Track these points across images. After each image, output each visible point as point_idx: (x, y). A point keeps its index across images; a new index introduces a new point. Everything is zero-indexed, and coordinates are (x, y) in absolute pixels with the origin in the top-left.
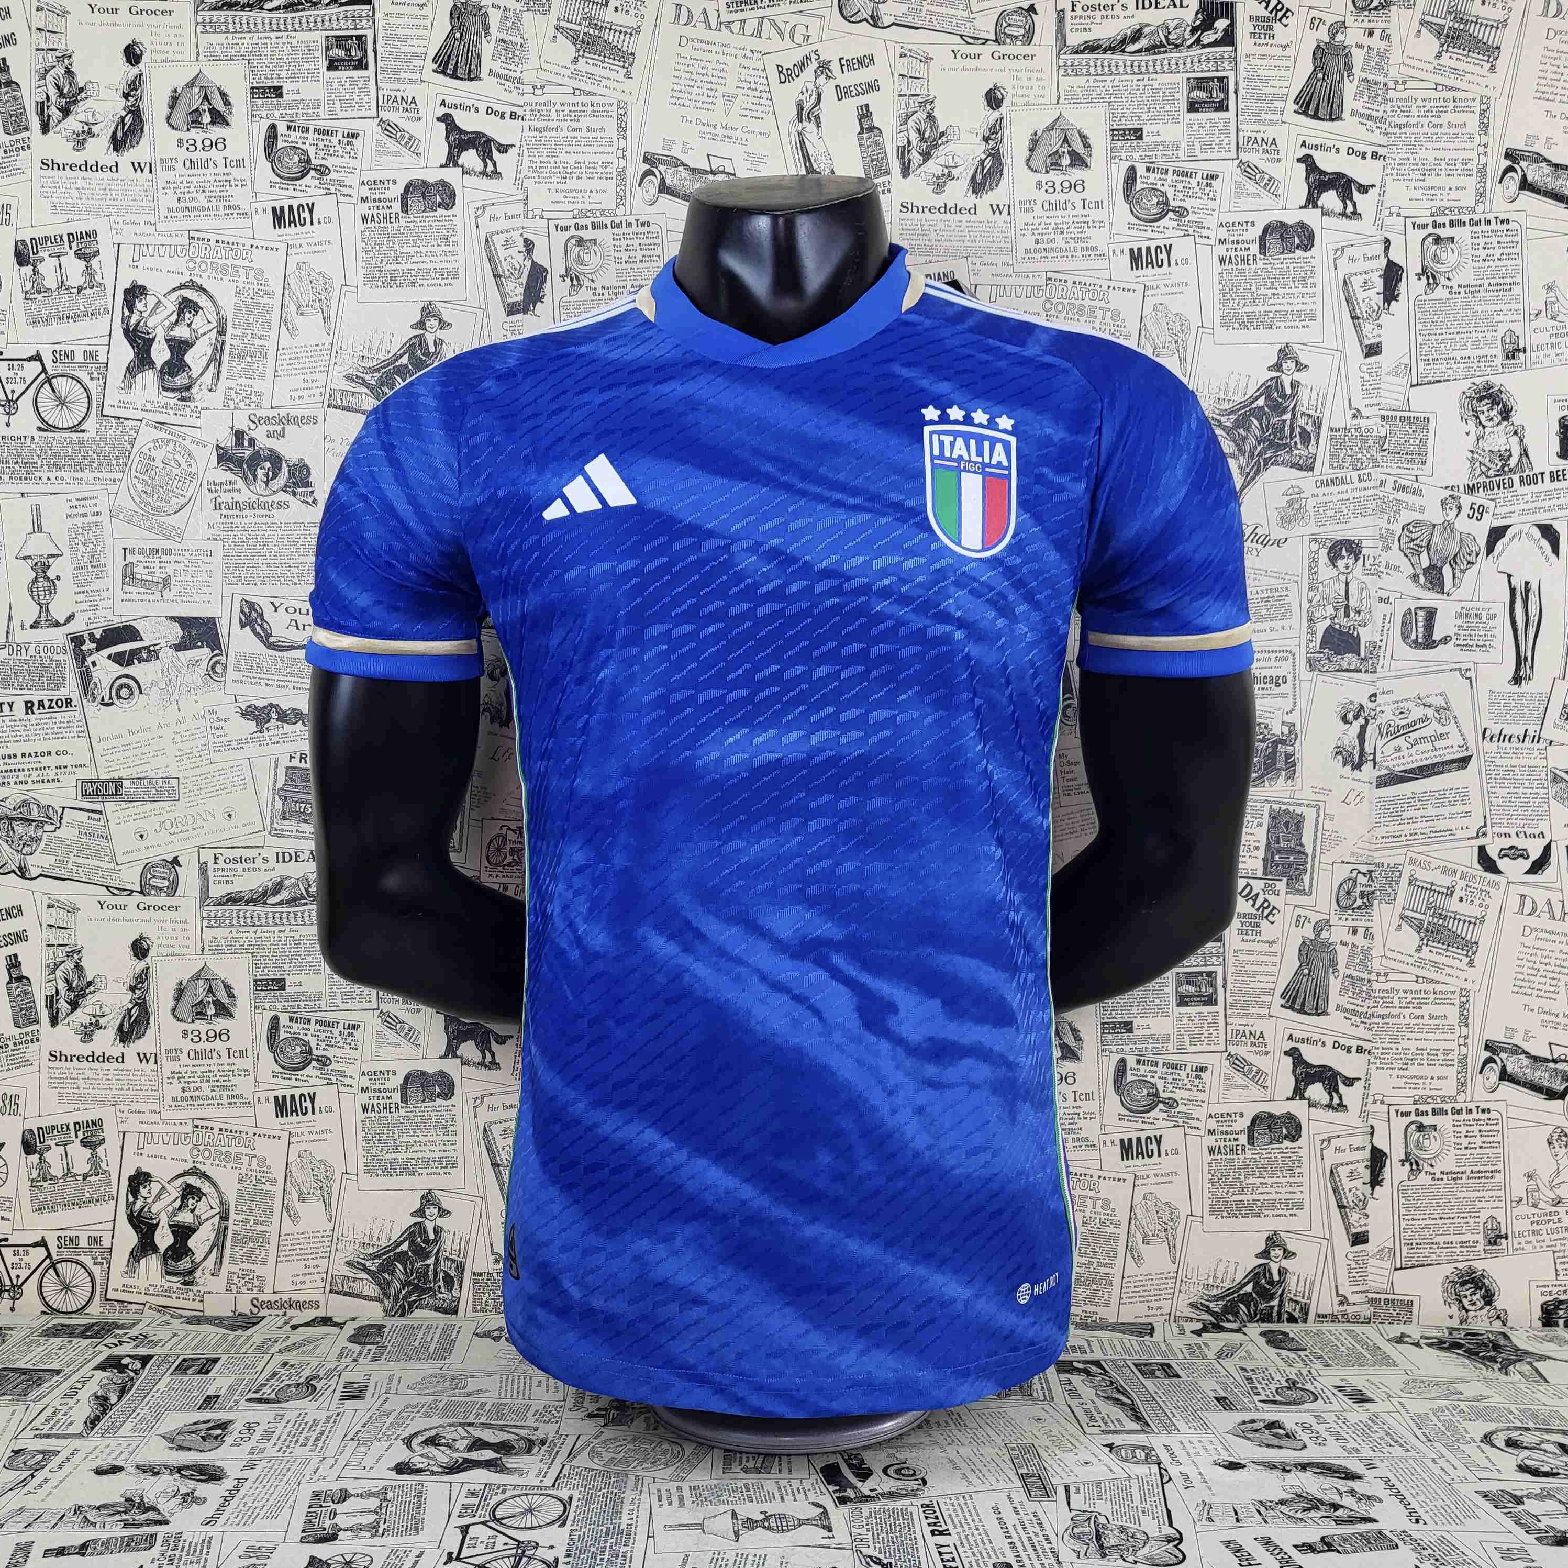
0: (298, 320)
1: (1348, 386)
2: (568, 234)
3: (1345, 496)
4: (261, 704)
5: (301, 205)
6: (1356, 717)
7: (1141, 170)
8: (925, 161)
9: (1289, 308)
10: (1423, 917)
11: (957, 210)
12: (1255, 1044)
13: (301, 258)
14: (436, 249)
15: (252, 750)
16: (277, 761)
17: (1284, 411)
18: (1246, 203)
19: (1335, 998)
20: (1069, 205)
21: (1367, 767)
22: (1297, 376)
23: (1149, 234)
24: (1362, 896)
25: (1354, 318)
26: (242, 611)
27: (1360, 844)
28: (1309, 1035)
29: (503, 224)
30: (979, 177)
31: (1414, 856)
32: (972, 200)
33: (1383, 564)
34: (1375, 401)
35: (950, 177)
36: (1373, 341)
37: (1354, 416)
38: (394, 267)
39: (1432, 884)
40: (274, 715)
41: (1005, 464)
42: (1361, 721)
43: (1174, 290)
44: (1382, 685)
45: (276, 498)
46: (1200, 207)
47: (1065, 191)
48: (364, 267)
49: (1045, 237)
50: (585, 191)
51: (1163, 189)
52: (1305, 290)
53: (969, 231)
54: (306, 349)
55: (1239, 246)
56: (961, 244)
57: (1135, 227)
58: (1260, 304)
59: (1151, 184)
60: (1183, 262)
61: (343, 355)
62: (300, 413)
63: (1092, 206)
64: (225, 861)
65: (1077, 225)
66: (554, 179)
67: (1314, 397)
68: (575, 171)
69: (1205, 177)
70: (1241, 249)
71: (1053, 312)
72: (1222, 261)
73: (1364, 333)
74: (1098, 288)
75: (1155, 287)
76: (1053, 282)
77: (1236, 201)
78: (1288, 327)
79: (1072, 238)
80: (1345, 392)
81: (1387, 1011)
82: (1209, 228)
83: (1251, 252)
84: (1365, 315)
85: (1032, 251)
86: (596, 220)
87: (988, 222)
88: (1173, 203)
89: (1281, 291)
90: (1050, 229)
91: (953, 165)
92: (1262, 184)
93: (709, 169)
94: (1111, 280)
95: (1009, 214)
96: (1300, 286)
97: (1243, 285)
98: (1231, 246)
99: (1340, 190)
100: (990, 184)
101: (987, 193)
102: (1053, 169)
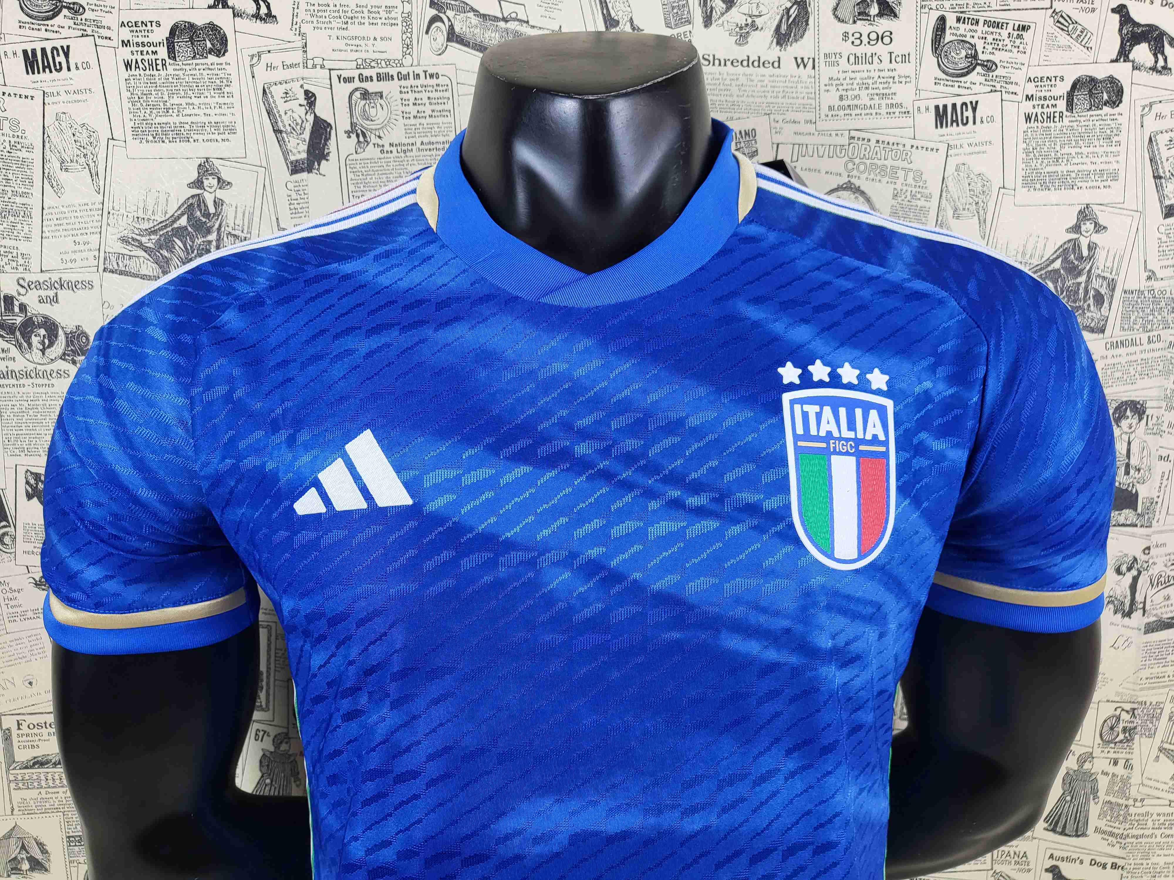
0: (63, 177)
1: (1145, 248)
2: (351, 87)
3: (1133, 358)
5: (54, 48)
6: (1129, 569)
7: (951, 20)
8: (728, 9)
9: (1092, 167)
11: (760, 63)
12: (1018, 863)
13: (60, 108)
14: (209, 100)
17: (1079, 274)
18: (1056, 56)
19: (1094, 822)
20: (875, 59)
21: (1137, 615)
22: (1096, 238)
23: (956, 90)
24: (1124, 730)
25: (1157, 177)
27: (1125, 685)
28: (1069, 854)
29: (280, 74)
30: (784, 27)
32: (775, 52)
33: (1165, 425)
34: (1170, 263)
35: (754, 26)
36: (1173, 201)
37: (1149, 278)
38: (164, 120)
41: (882, 437)
42: (1134, 572)
43: (977, 149)
44: (1156, 539)
46: (1010, 60)
47: (872, 43)
48: (131, 120)
49: (850, 93)
50: (368, 39)
51: (972, 41)
52: (1110, 149)
53: (771, 87)
54: (75, 209)
55: (1046, 103)
56: (763, 100)
57: (942, 82)
58: (1063, 164)
59: (961, 35)
60: (989, 119)
61: (115, 216)
62: (73, 277)
63: (899, 59)
64: (29, 727)
65: (883, 80)
66: (334, 25)
67: (1110, 259)
68: (356, 15)
69: (1016, 28)
70: (1048, 106)
71: (855, 173)
72: (1028, 118)
73: (1165, 193)
74: (901, 147)
75: (959, 146)
76: (856, 141)
77: (1047, 54)
78: (1090, 188)
79: (877, 94)
80: (1142, 254)
81: (1141, 832)
82: (1016, 84)
83: (1058, 109)
84: (1168, 174)
85: (836, 107)
86: (381, 71)
87: (792, 76)
88: (981, 57)
89: (1085, 150)
90: (855, 85)
91: (757, 14)
92: (1074, 36)
93: (500, 16)
94: (914, 139)
95: (814, 68)
96: (1105, 144)
97: (1047, 144)
98: (1038, 102)
99: (1152, 43)
100: (795, 35)
101: (791, 45)
102: (860, 19)
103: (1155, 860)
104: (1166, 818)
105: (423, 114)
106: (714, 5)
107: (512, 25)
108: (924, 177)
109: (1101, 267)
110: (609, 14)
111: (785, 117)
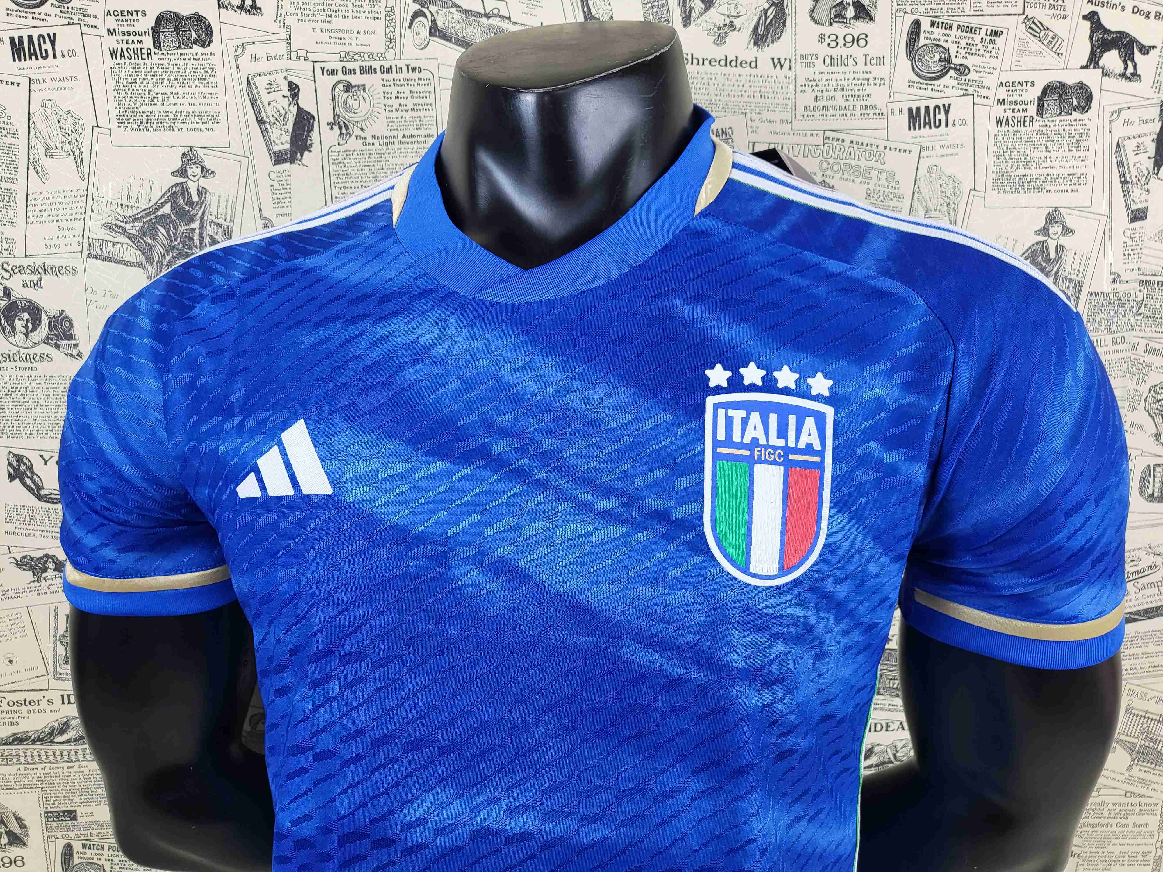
0: (48, 163)
1: (1111, 251)
2: (335, 79)
4: (38, 554)
5: (41, 36)
7: (925, 24)
8: (707, 9)
9: (1062, 171)
10: (1136, 741)
11: (738, 63)
13: (45, 95)
14: (194, 90)
15: (29, 598)
16: (56, 608)
18: (1029, 61)
20: (851, 61)
22: (1063, 241)
23: (929, 93)
25: (1124, 182)
26: (10, 464)
29: (264, 66)
30: (761, 29)
31: (1133, 687)
32: (753, 52)
34: (1135, 266)
35: (732, 27)
36: (1139, 206)
37: (1114, 281)
38: (149, 108)
39: (1147, 712)
40: (51, 565)
41: (817, 447)
43: (949, 151)
45: (38, 350)
46: (982, 65)
47: (848, 45)
48: (116, 108)
49: (825, 94)
50: (352, 32)
51: (945, 45)
52: (1078, 154)
53: (748, 86)
54: (59, 195)
55: (1017, 107)
56: (740, 99)
57: (916, 85)
58: (1033, 167)
59: (935, 39)
60: (961, 122)
61: (99, 203)
62: (57, 263)
63: (874, 62)
64: (8, 704)
65: (857, 82)
66: (318, 17)
67: (1077, 262)
68: (340, 8)
69: (988, 33)
70: (1019, 110)
71: (829, 172)
72: (999, 122)
73: (1132, 198)
74: (874, 148)
75: (931, 148)
76: (830, 141)
77: (1018, 59)
78: (1059, 191)
79: (852, 96)
80: (1107, 257)
81: (1097, 821)
82: (988, 88)
83: (1029, 114)
84: (1134, 179)
85: (811, 108)
86: (364, 64)
87: (768, 76)
88: (955, 61)
89: (1054, 154)
90: (830, 85)
91: (736, 14)
92: (1045, 42)
93: (483, 12)
94: (888, 140)
95: (790, 68)
96: (1074, 149)
97: (1017, 147)
98: (1009, 107)
99: (1122, 50)
100: (772, 36)
101: (768, 46)
102: (836, 22)
103: (1111, 848)
104: (1121, 808)
105: (405, 108)
106: (693, 5)
107: (494, 21)
108: (897, 178)
109: (1069, 269)
110: (590, 12)
111: (760, 116)
